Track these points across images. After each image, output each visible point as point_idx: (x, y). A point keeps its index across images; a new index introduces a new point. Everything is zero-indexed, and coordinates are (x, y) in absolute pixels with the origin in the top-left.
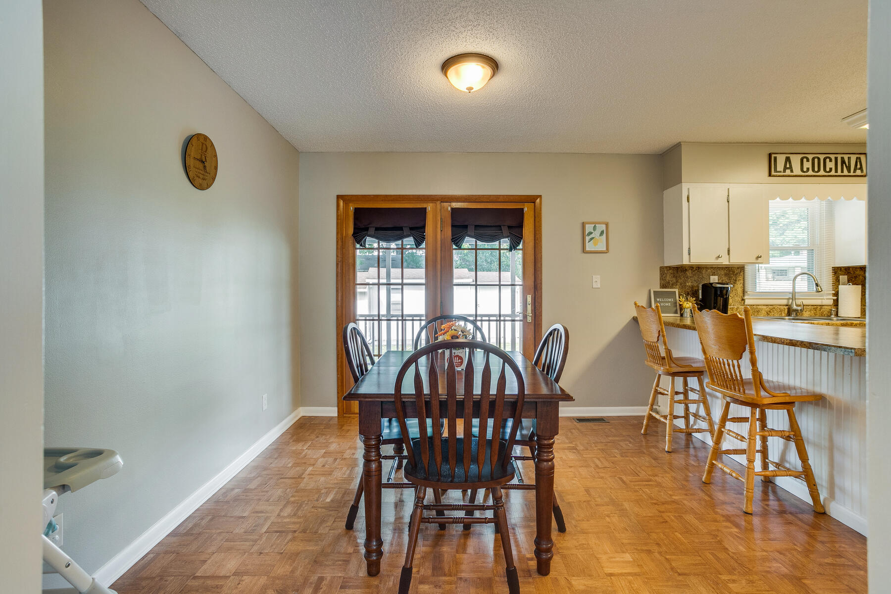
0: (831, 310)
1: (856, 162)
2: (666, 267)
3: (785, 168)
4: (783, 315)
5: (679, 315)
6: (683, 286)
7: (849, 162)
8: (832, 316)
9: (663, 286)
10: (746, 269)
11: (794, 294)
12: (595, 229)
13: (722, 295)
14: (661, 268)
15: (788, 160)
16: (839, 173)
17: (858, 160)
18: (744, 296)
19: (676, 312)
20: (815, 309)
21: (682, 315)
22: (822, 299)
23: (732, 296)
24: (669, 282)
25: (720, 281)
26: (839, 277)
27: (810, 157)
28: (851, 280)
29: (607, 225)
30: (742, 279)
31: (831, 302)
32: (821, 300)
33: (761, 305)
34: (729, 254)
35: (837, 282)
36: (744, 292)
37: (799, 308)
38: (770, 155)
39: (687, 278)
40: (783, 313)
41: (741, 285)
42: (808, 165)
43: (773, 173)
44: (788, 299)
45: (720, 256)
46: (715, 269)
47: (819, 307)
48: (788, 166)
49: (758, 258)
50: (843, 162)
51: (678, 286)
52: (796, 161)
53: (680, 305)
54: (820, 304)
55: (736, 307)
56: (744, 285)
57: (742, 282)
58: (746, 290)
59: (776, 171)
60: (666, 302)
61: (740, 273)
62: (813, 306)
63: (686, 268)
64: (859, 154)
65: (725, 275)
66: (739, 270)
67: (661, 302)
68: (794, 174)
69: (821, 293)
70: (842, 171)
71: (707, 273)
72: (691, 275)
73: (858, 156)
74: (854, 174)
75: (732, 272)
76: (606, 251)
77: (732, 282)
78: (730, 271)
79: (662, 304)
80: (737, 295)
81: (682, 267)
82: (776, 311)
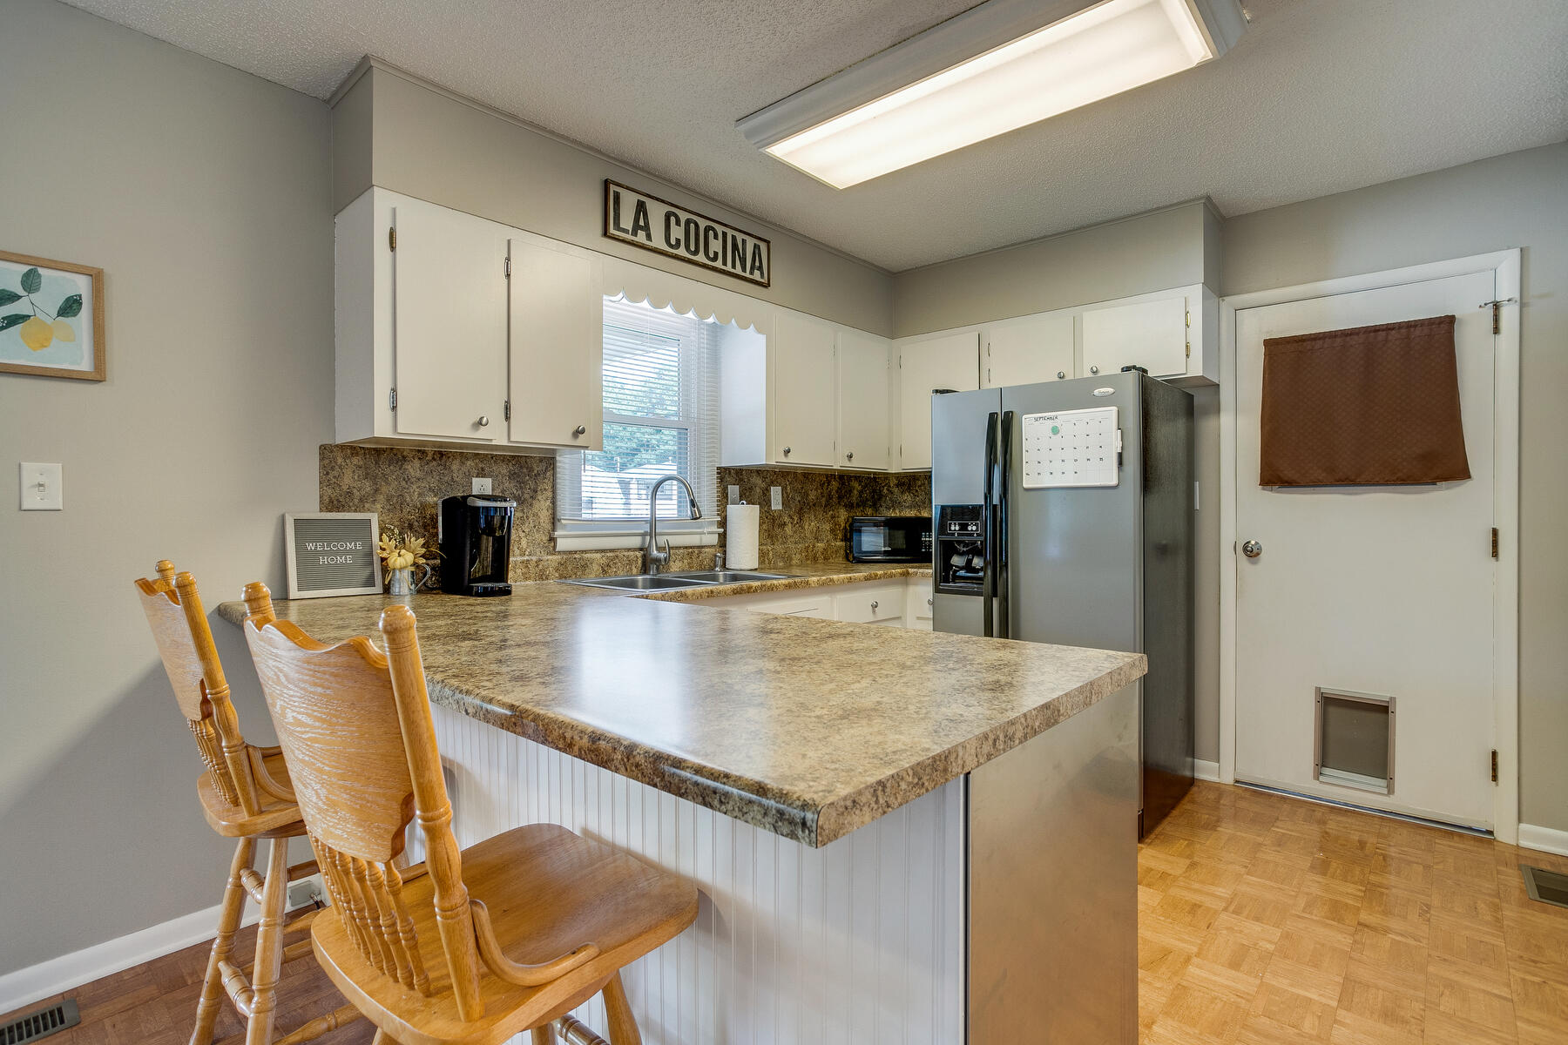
0: (716, 556)
1: (754, 254)
2: (342, 447)
3: (636, 228)
4: (635, 571)
5: (378, 589)
6: (395, 504)
7: (744, 250)
8: (717, 569)
9: (331, 505)
10: (558, 464)
11: (653, 522)
12: (31, 282)
13: (490, 530)
14: (323, 448)
15: (642, 209)
16: (729, 266)
17: (757, 252)
18: (554, 530)
19: (370, 582)
20: (690, 556)
21: (387, 590)
22: (700, 534)
23: (526, 530)
24: (350, 494)
25: (498, 493)
26: (727, 487)
27: (683, 216)
28: (745, 493)
29: (97, 278)
30: (549, 487)
31: (714, 540)
32: (698, 536)
33: (591, 551)
34: (507, 418)
35: (723, 500)
36: (554, 520)
37: (662, 555)
38: (607, 183)
39: (407, 480)
40: (633, 568)
41: (548, 503)
42: (677, 232)
43: (612, 230)
44: (643, 535)
45: (484, 421)
46: (483, 458)
47: (696, 551)
48: (642, 223)
49: (578, 432)
50: (735, 246)
51: (379, 506)
52: (656, 216)
53: (383, 560)
54: (698, 544)
55: (534, 558)
56: (554, 502)
57: (550, 494)
58: (559, 515)
59: (617, 226)
60: (337, 553)
61: (545, 473)
62: (686, 548)
63: (405, 453)
64: (760, 239)
65: (509, 477)
66: (543, 466)
67: (316, 553)
68: (653, 244)
69: (699, 520)
70: (734, 266)
71: (464, 469)
72: (418, 474)
73: (758, 242)
74: (751, 277)
75: (527, 468)
76: (97, 376)
77: (526, 496)
78: (521, 467)
79: (323, 560)
80: (535, 527)
81: (392, 449)
82: (620, 564)
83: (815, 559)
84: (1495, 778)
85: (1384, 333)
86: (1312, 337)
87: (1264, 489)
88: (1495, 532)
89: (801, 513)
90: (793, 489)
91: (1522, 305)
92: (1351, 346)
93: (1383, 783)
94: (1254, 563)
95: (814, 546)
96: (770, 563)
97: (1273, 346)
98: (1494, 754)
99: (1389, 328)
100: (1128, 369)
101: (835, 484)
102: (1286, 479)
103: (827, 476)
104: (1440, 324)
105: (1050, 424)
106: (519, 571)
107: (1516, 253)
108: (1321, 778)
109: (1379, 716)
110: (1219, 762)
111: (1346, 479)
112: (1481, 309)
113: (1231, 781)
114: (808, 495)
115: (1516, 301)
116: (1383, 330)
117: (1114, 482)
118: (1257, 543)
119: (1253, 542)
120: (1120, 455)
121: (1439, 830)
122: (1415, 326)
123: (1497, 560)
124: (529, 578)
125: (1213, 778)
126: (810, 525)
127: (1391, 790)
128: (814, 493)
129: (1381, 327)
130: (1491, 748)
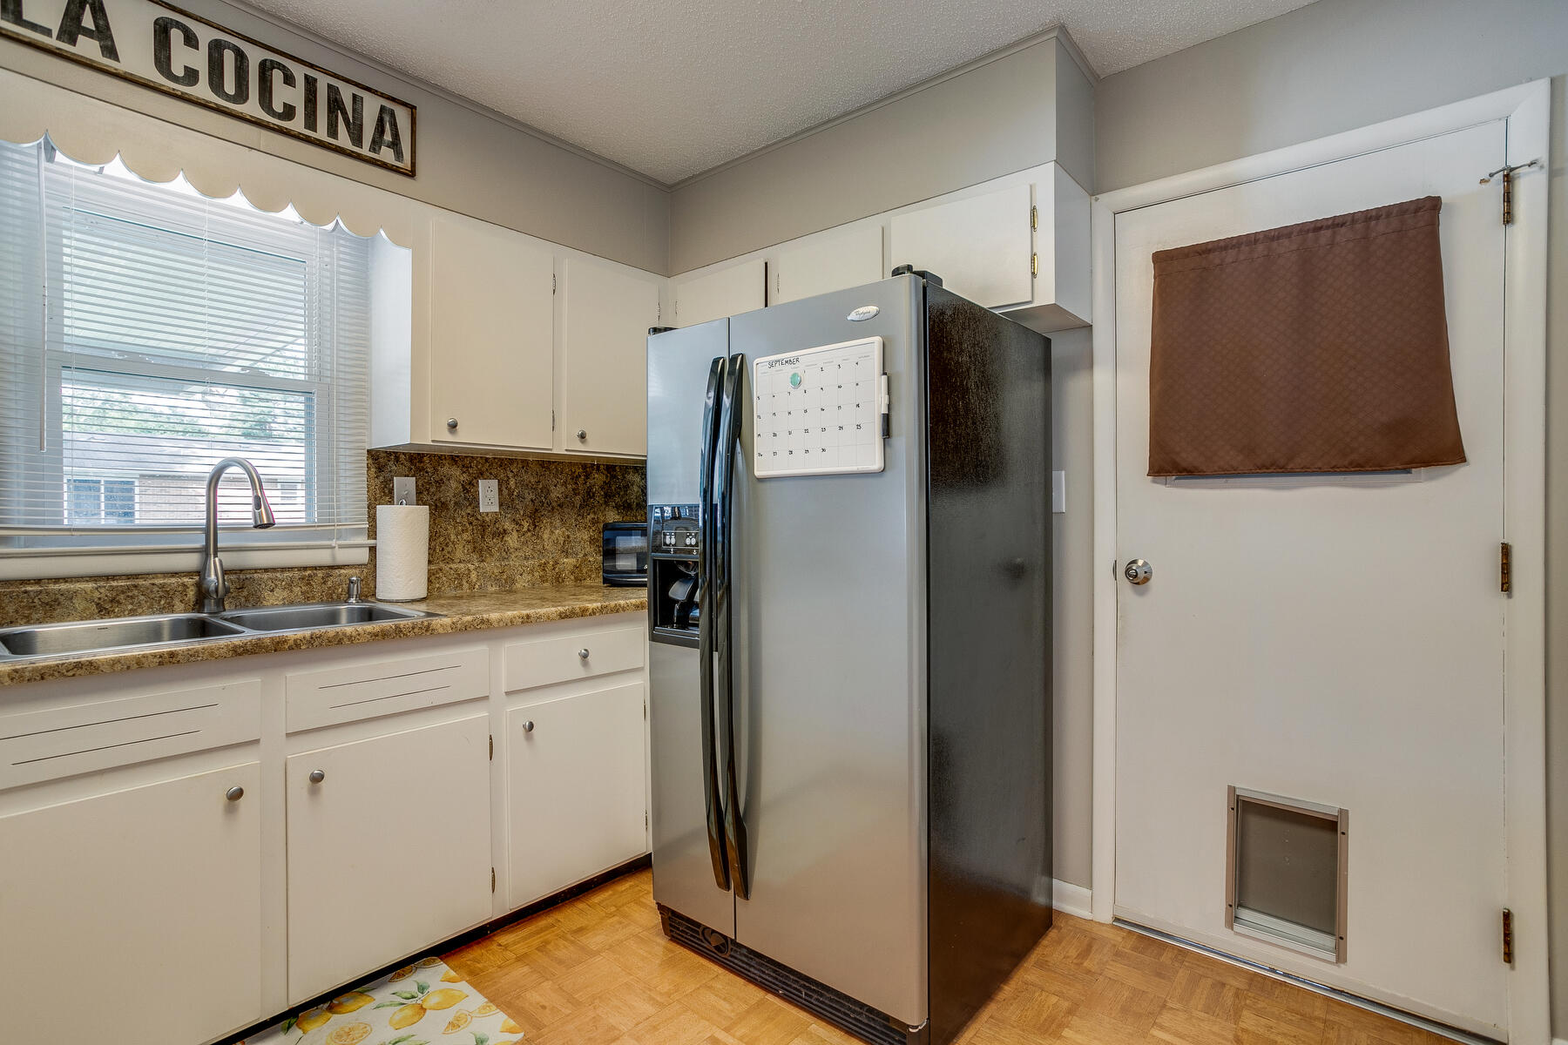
1: (380, 122)
4: (180, 608)
7: (358, 112)
11: (211, 530)
16: (322, 133)
17: (387, 118)
20: (308, 581)
22: (324, 548)
26: (392, 480)
27: (204, 33)
28: (428, 490)
32: (324, 553)
35: (379, 495)
40: (176, 602)
42: (189, 57)
44: (190, 551)
47: (321, 574)
48: (88, 23)
50: (335, 104)
54: (323, 562)
59: (16, 16)
62: (295, 569)
64: (393, 100)
68: (122, 66)
69: (268, 530)
70: (333, 132)
73: (389, 105)
74: (372, 155)
82: (143, 597)
83: (558, 580)
84: (1509, 956)
85: (1328, 233)
86: (1222, 244)
87: (1154, 482)
88: (1506, 551)
89: (535, 517)
90: (521, 484)
91: (1553, 174)
92: (1279, 256)
93: (1329, 941)
94: (1141, 594)
95: (556, 563)
96: (472, 587)
97: (1165, 262)
98: (1507, 917)
99: (1336, 223)
100: (897, 272)
101: (598, 478)
102: (1184, 465)
103: (584, 466)
104: (1416, 211)
105: (789, 370)
107: (1541, 88)
108: (1237, 927)
109: (1324, 836)
110: (1091, 888)
111: (1272, 465)
112: (1484, 186)
113: (1106, 918)
114: (549, 492)
115: (1542, 167)
116: (1328, 227)
117: (877, 465)
118: (1145, 564)
119: (1140, 563)
120: (887, 419)
121: (1419, 1030)
122: (1378, 218)
123: (1510, 596)
125: (1083, 913)
126: (553, 533)
127: (1341, 956)
128: (561, 489)
129: (1325, 223)
130: (1502, 903)
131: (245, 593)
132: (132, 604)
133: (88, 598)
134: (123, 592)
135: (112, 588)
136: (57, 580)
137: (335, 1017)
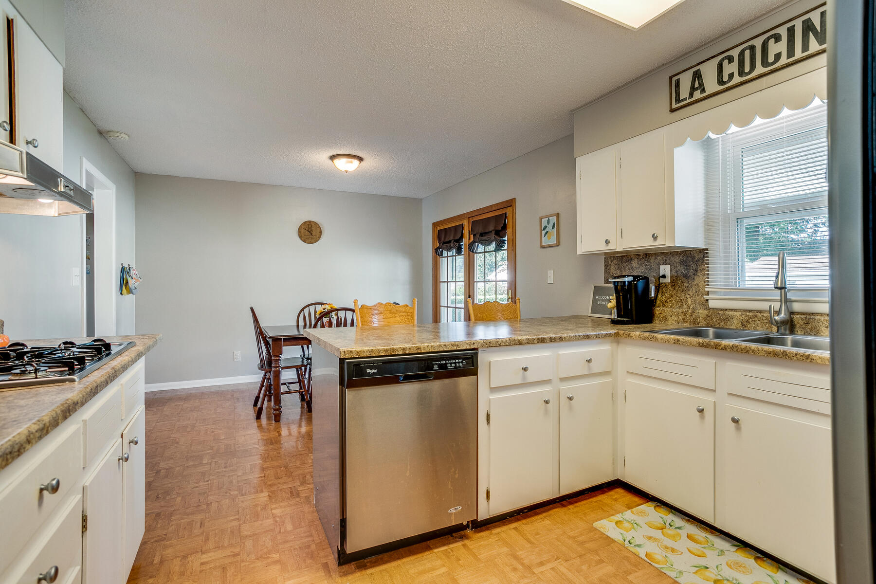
3: (693, 91)
9: (607, 281)
12: (548, 222)
15: (697, 75)
23: (691, 294)
24: (613, 275)
27: (735, 53)
29: (558, 216)
30: (705, 268)
33: (735, 310)
38: (670, 80)
39: (632, 269)
41: (705, 277)
42: (730, 68)
46: (666, 254)
48: (697, 85)
52: (709, 72)
57: (706, 272)
59: (679, 100)
60: (604, 300)
63: (632, 257)
65: (680, 264)
66: (701, 255)
67: (599, 300)
71: (657, 261)
72: (637, 266)
75: (691, 257)
76: (558, 245)
77: (690, 274)
78: (688, 257)
79: (600, 303)
80: (696, 292)
81: (627, 255)
82: (758, 322)
106: (680, 317)
124: (687, 322)
131: (810, 327)
132: (754, 324)
133: (738, 319)
134: (751, 318)
135: (747, 316)
136: (732, 310)
137: (753, 561)
